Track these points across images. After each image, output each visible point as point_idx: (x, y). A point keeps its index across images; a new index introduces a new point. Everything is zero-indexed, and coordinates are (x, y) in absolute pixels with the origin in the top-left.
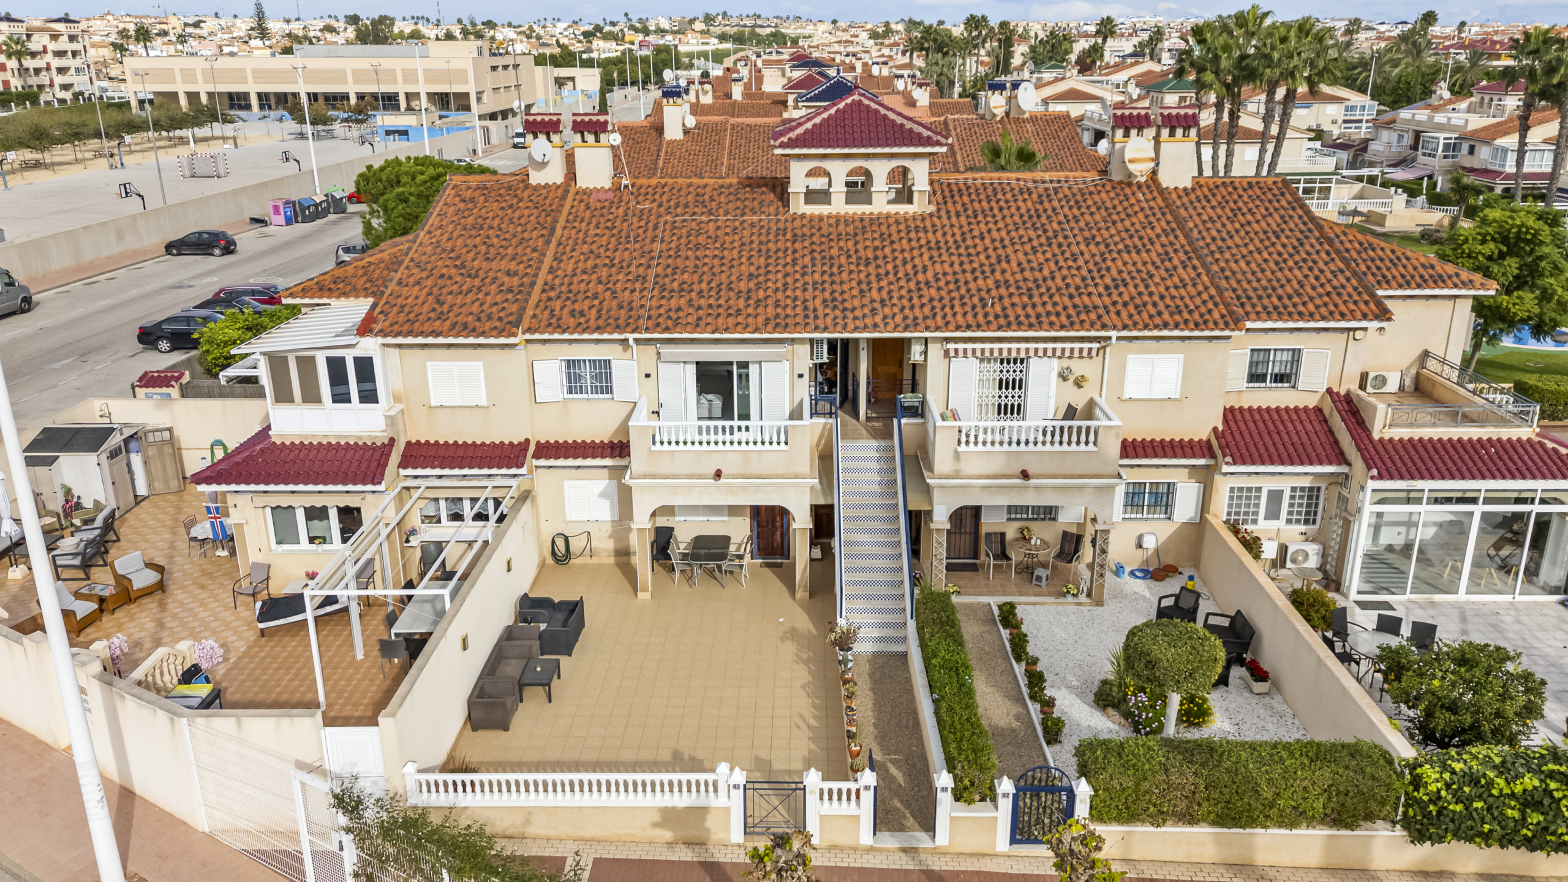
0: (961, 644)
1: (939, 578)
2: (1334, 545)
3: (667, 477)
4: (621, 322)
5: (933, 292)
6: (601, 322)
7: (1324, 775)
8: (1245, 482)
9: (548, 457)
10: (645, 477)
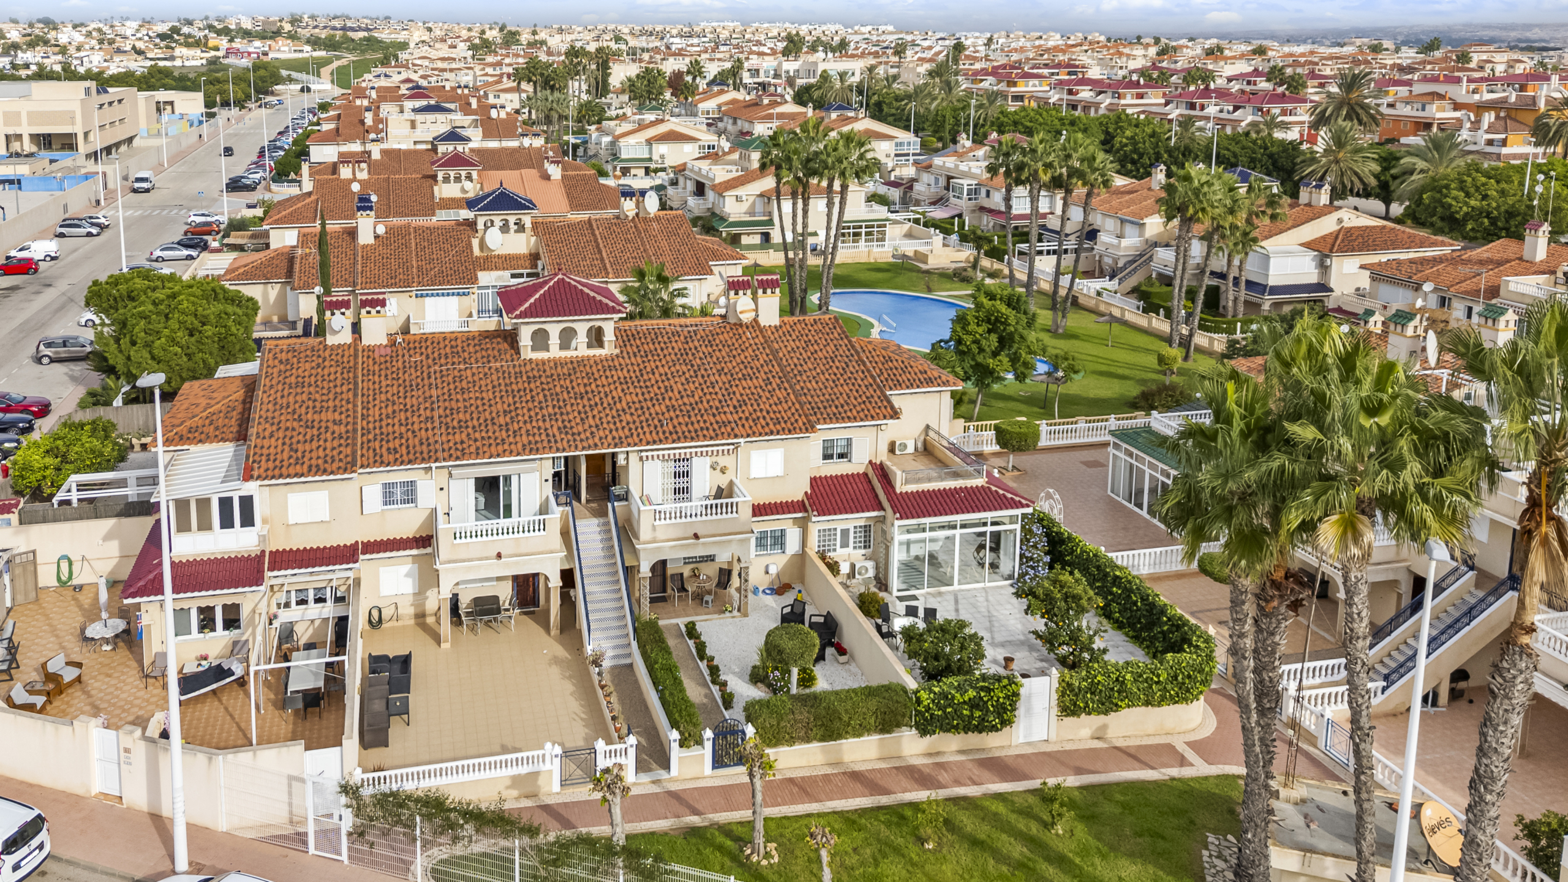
0: (670, 653)
1: (647, 612)
2: (882, 560)
3: (464, 561)
4: (425, 455)
5: (628, 417)
6: (411, 456)
7: (873, 704)
8: (827, 526)
9: (372, 552)
10: (449, 562)
